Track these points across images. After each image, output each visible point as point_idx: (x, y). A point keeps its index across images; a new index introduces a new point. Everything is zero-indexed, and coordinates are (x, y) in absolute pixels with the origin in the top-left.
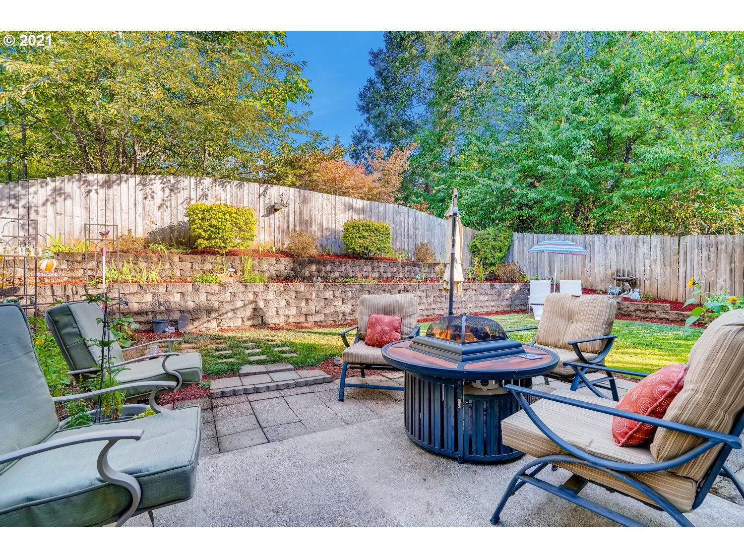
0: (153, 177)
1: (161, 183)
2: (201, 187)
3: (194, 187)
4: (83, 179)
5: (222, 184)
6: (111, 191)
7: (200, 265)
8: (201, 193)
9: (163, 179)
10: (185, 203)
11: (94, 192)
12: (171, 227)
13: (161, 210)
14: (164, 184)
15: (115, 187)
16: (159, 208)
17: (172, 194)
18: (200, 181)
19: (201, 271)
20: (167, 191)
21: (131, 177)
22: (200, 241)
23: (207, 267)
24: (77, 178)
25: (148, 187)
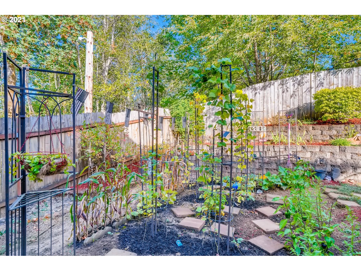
0: (287, 78)
1: (292, 81)
2: (319, 79)
3: (313, 79)
4: (253, 87)
5: (335, 74)
6: (266, 92)
7: (328, 132)
8: (319, 82)
9: (293, 79)
10: (307, 91)
11: (258, 93)
12: (298, 108)
13: (293, 98)
14: (294, 82)
15: (268, 89)
16: (291, 97)
17: (299, 87)
18: (318, 75)
19: (329, 136)
20: (296, 85)
21: (276, 81)
22: (327, 115)
23: (333, 132)
24: (251, 87)
25: (285, 85)
